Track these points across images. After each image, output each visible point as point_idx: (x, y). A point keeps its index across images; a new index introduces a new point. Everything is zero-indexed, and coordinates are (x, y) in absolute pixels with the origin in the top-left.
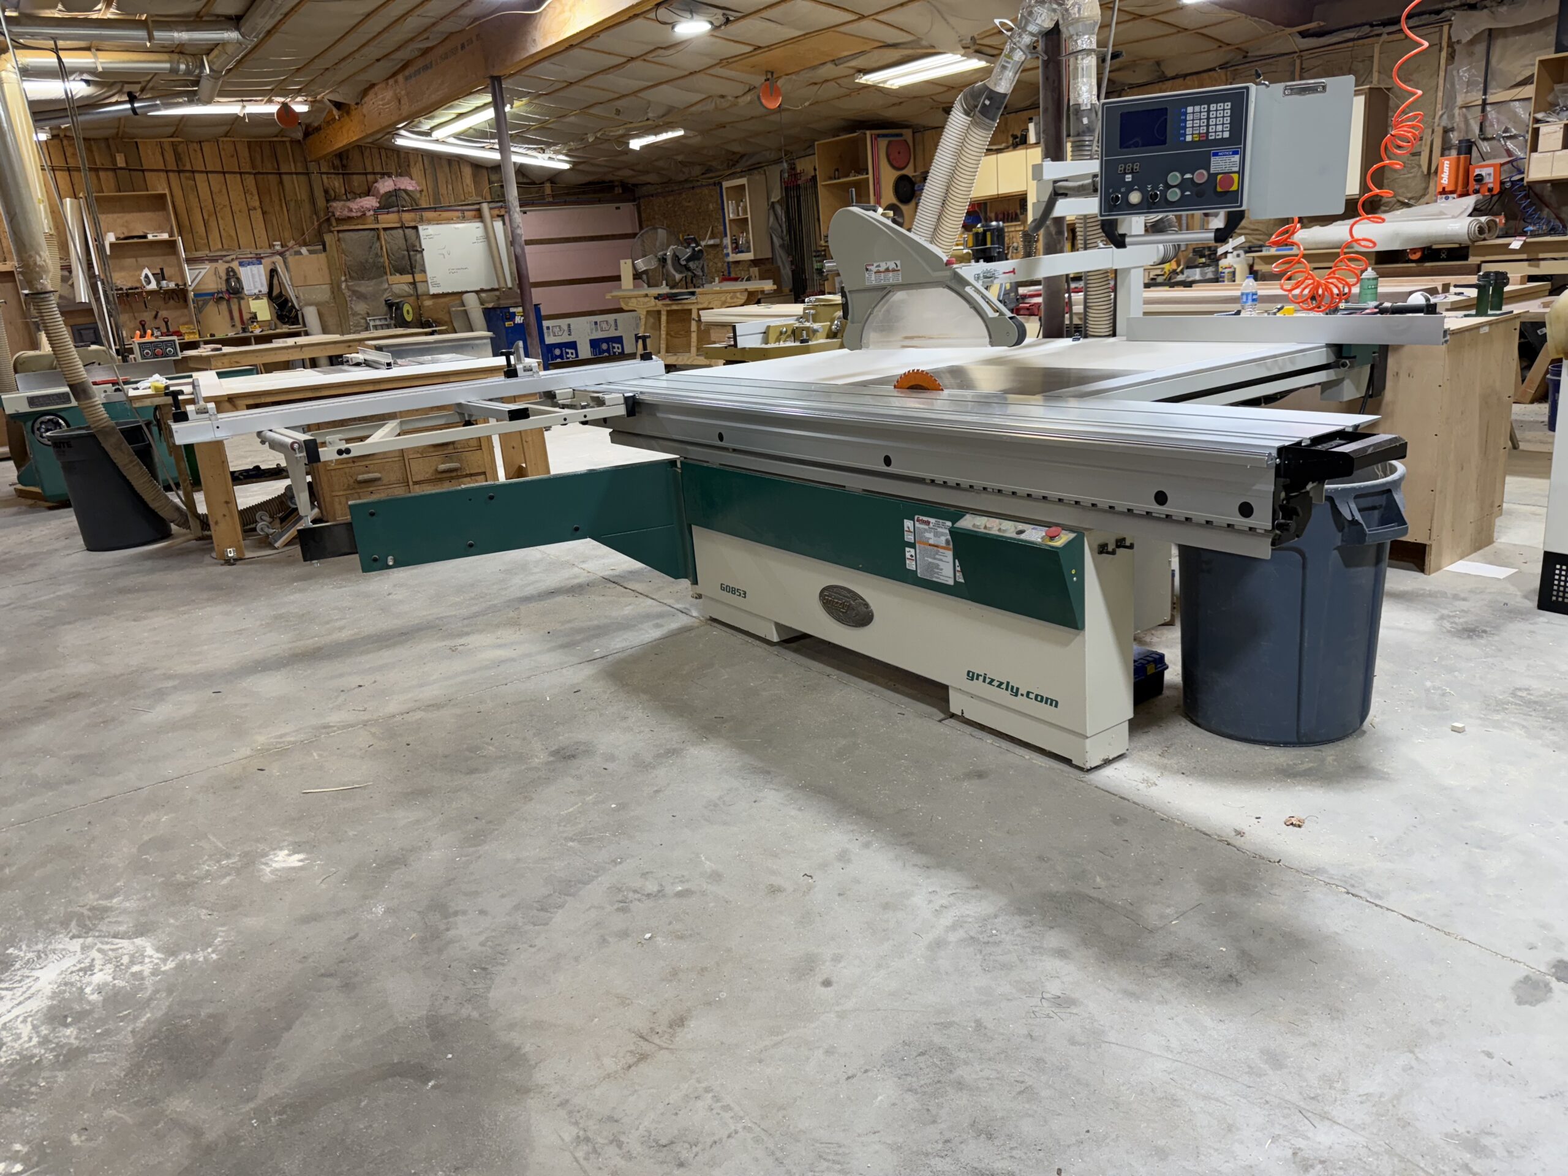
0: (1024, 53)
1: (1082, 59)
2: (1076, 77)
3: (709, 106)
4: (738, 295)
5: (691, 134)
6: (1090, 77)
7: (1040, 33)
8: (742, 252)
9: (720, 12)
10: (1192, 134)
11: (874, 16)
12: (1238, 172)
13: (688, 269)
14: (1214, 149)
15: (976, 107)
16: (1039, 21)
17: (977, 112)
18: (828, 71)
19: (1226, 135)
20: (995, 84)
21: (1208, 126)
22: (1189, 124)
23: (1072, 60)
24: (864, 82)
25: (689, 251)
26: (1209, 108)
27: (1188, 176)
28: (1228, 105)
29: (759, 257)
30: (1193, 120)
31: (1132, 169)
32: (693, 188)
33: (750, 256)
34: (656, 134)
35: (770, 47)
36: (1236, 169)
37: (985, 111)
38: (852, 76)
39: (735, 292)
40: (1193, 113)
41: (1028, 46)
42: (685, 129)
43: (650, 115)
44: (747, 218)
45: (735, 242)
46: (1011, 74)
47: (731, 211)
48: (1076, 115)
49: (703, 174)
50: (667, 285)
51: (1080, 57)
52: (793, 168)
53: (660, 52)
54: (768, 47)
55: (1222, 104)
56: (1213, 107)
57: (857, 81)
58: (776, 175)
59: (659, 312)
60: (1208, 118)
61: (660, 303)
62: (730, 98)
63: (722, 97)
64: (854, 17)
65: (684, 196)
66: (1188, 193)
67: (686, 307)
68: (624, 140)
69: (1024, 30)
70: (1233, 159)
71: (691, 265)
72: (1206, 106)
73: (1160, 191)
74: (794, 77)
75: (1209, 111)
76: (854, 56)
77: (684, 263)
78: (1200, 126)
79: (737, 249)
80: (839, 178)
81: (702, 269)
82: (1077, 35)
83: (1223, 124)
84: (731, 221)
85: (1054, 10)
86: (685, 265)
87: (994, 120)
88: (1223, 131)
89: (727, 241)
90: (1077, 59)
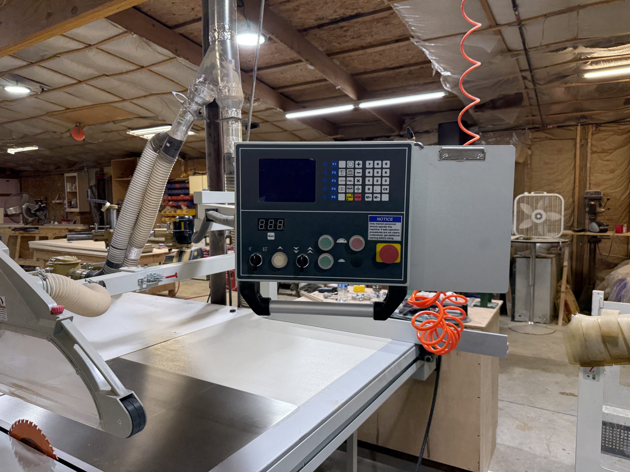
0: (193, 115)
1: (232, 124)
2: (228, 135)
3: (48, 136)
4: (63, 231)
5: (42, 149)
6: (238, 136)
7: (204, 104)
8: (73, 208)
9: (38, 85)
10: (346, 193)
11: (131, 100)
12: (400, 243)
13: (36, 216)
14: (371, 213)
15: (161, 147)
16: (202, 95)
17: (161, 150)
18: (111, 126)
19: (386, 198)
20: (173, 134)
21: (364, 185)
22: (341, 181)
23: (225, 123)
24: (132, 134)
25: (37, 207)
26: (364, 164)
27: (341, 241)
28: (387, 164)
29: (82, 211)
30: (346, 177)
31: (275, 226)
32: (50, 175)
33: (77, 210)
34: (23, 147)
35: (74, 109)
36: (399, 239)
37: (167, 150)
38: (126, 131)
39: (61, 229)
40: (346, 168)
41: (195, 112)
42: (39, 146)
43: (14, 137)
44: (76, 192)
45: (70, 203)
46: (184, 128)
47: (68, 188)
48: (229, 160)
49: (55, 169)
50: (23, 223)
51: (230, 122)
52: (102, 170)
53: (8, 103)
54: (73, 109)
55: (380, 162)
56: (369, 164)
57: (128, 133)
58: (93, 172)
59: (17, 236)
60: (364, 177)
61: (17, 232)
62: (59, 133)
63: (55, 132)
64: (121, 99)
65: (45, 178)
66: (342, 261)
67: (32, 235)
68: (4, 148)
69: (192, 100)
70: (394, 227)
71: (38, 213)
72: (361, 162)
73: (309, 255)
74: (92, 127)
75: (364, 168)
76: (124, 120)
77: (33, 212)
78: (354, 185)
79: (71, 206)
80: (123, 178)
81: (45, 216)
82: (228, 107)
83: (381, 185)
84: (68, 192)
85: (212, 90)
86: (34, 214)
87: (174, 157)
88: (381, 193)
89: (66, 202)
90: (228, 123)
